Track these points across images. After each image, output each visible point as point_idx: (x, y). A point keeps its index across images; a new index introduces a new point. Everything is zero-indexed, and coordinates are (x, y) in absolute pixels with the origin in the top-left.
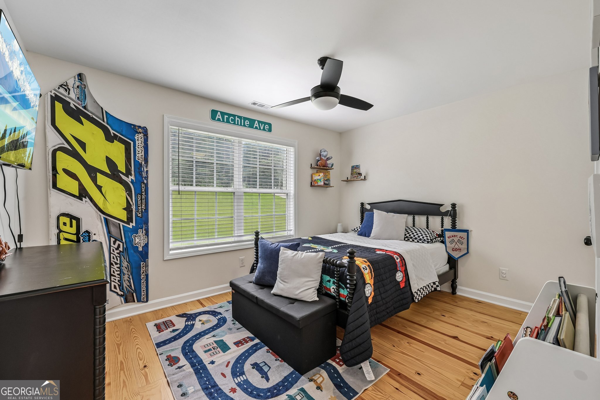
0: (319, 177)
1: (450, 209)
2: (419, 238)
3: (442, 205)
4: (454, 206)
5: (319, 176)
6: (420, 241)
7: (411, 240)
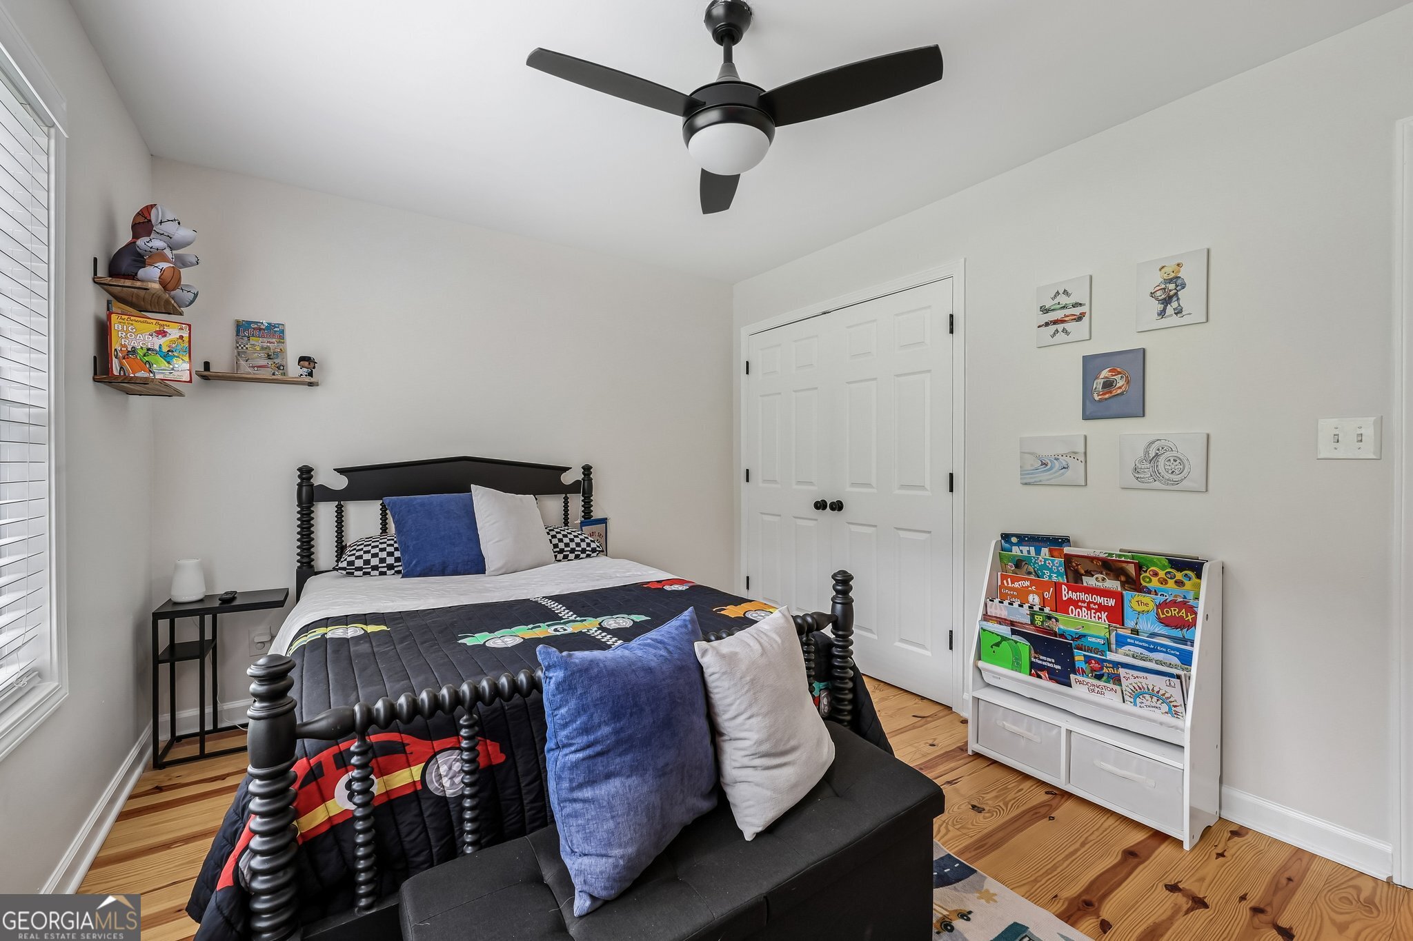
0: (162, 341)
1: (580, 477)
2: (580, 549)
3: (566, 469)
4: (587, 470)
5: (163, 333)
6: (582, 556)
7: (572, 556)
